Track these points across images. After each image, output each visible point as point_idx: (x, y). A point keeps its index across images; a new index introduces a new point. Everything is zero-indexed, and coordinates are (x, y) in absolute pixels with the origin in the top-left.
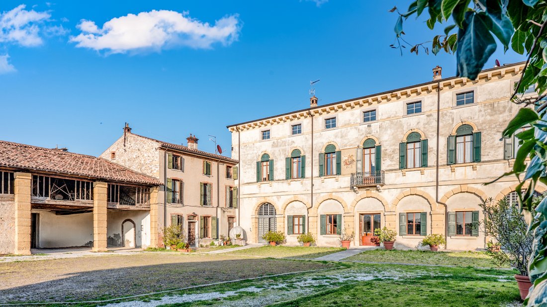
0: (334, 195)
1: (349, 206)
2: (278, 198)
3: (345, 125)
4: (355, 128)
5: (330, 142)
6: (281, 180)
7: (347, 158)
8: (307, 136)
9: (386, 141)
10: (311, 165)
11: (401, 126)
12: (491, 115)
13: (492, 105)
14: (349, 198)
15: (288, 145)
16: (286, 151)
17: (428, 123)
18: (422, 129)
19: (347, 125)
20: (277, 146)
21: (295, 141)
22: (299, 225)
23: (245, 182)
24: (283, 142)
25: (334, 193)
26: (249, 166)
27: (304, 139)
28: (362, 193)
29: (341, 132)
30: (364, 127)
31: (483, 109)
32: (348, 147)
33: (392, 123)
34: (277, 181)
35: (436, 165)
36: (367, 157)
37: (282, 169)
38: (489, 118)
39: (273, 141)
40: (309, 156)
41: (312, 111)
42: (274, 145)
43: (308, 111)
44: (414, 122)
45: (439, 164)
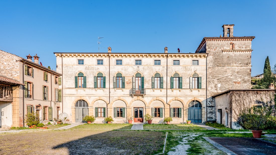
0: (121, 98)
1: (129, 104)
2: (89, 98)
3: (127, 64)
4: (132, 67)
5: (119, 72)
6: (91, 88)
7: (127, 81)
8: (106, 67)
9: (146, 75)
10: (109, 82)
11: (152, 69)
12: (185, 71)
13: (185, 67)
14: (129, 100)
15: (95, 70)
16: (94, 73)
17: (163, 70)
18: (161, 72)
19: (128, 65)
20: (88, 69)
21: (99, 68)
22: (101, 112)
23: (67, 87)
24: (92, 68)
25: (121, 97)
26: (70, 78)
27: (105, 68)
28: (135, 98)
29: (125, 68)
30: (136, 67)
31: (182, 68)
32: (128, 75)
33: (148, 67)
34: (89, 88)
35: (166, 88)
36: (137, 81)
37: (91, 82)
38: (184, 72)
39: (86, 66)
40: (108, 77)
41: (110, 55)
42: (86, 68)
43: (108, 54)
44: (158, 69)
45: (168, 88)
